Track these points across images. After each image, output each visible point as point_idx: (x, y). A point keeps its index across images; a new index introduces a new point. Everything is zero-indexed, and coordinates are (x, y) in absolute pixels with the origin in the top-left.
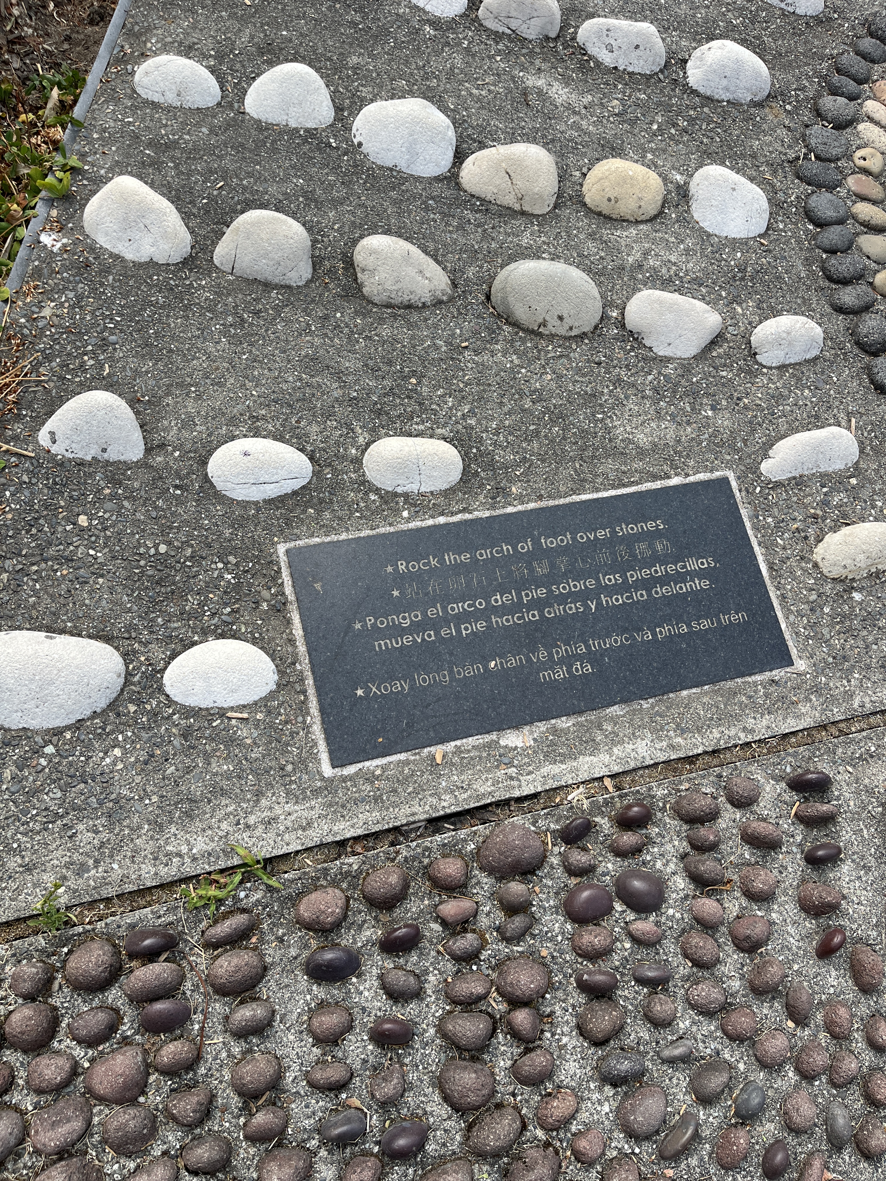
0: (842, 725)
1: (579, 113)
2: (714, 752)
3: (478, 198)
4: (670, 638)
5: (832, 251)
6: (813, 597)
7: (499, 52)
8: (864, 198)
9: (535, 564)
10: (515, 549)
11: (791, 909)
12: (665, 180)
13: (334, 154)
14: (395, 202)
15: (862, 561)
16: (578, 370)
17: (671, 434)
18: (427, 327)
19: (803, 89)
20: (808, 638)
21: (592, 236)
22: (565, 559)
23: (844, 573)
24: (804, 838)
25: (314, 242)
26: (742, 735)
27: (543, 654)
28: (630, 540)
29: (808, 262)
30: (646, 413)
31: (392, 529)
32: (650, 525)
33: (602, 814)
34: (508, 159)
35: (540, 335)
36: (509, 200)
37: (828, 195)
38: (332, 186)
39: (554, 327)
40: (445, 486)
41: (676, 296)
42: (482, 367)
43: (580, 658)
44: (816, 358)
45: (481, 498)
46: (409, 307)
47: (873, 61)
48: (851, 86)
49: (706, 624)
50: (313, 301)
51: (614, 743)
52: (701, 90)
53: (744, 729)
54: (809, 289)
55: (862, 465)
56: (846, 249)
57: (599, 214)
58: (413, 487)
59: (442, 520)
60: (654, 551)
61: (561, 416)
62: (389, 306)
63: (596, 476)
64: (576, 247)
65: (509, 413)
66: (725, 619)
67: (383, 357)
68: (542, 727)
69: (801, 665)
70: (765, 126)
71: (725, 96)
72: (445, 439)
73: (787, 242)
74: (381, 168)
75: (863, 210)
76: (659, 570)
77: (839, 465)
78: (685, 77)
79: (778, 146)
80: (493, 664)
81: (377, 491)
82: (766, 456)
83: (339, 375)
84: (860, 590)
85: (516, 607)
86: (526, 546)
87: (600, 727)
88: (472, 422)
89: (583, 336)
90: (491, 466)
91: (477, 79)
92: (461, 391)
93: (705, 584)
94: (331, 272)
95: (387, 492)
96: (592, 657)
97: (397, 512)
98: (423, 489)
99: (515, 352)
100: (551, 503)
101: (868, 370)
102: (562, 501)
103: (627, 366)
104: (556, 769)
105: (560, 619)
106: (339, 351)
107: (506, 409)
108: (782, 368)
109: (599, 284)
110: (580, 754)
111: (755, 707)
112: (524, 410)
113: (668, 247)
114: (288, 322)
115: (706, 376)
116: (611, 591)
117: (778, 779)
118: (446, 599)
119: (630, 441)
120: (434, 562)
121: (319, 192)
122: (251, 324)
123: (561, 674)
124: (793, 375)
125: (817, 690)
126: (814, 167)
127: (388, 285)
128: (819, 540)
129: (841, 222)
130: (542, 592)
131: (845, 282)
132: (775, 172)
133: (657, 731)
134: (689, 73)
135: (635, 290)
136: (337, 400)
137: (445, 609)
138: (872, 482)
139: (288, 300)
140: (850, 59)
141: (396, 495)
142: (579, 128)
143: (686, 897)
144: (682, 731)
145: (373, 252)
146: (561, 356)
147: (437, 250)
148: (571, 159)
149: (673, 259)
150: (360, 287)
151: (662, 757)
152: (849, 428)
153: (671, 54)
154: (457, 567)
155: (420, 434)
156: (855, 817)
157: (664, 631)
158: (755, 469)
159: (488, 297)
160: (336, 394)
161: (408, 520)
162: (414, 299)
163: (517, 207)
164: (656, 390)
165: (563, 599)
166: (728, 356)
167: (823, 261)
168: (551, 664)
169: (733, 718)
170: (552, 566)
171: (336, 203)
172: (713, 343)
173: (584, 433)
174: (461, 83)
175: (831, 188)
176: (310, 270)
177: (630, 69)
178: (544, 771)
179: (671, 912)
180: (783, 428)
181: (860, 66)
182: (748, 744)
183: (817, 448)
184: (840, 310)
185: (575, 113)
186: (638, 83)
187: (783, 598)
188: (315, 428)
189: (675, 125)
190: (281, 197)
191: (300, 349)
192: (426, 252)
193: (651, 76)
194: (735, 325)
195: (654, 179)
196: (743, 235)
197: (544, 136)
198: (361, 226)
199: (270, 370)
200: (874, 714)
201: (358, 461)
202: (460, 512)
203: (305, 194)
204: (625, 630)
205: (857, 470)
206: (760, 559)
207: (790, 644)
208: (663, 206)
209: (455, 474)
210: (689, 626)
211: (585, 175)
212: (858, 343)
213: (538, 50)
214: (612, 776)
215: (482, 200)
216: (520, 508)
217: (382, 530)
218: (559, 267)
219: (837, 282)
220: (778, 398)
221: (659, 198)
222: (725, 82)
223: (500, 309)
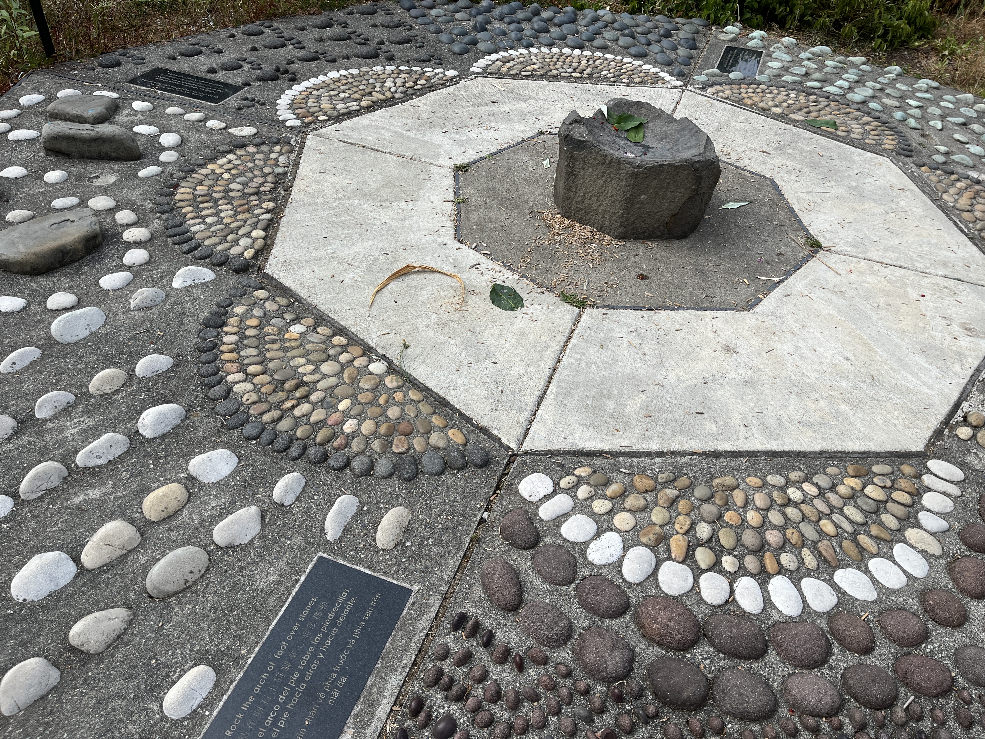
0: (450, 590)
1: (112, 492)
2: (419, 651)
3: (103, 566)
4: (361, 632)
5: (272, 442)
6: (394, 561)
7: (49, 504)
8: (263, 413)
9: (282, 668)
10: (268, 672)
11: (497, 668)
12: (178, 481)
13: (16, 616)
14: (66, 606)
15: (396, 531)
16: (220, 582)
17: (283, 565)
18: (136, 636)
19: (197, 397)
20: (407, 576)
21: (170, 530)
22: (292, 652)
23: (395, 541)
24: (477, 641)
25: (46, 658)
26: (422, 634)
27: (322, 695)
28: (309, 617)
29: (267, 454)
30: (264, 568)
31: (208, 725)
32: (311, 604)
33: (405, 721)
34: (101, 539)
35: (190, 587)
36: (118, 553)
37: (249, 425)
38: (29, 629)
39: (191, 578)
40: (212, 684)
41: (230, 518)
42: (178, 625)
43: (338, 679)
44: (306, 483)
45: (233, 670)
46: (119, 637)
47: (214, 361)
48: (215, 378)
49: (368, 613)
50: (72, 681)
51: (382, 693)
52: (157, 435)
53: (421, 631)
54: (277, 463)
55: (362, 500)
56: (276, 436)
57: (164, 519)
58: (199, 700)
59: (225, 697)
60: (322, 611)
61: (232, 605)
62: (109, 646)
63: (270, 610)
64: (168, 541)
65: (209, 628)
66: (373, 604)
67: (129, 668)
68: (351, 720)
69: (415, 588)
70: (197, 424)
71: (169, 428)
72: (192, 667)
73: (251, 455)
74: (44, 599)
75: (267, 417)
76: (331, 615)
77: (354, 509)
78: (144, 437)
79: (210, 426)
80: (307, 722)
81: (185, 719)
82: (326, 534)
83: (117, 696)
84: (407, 540)
85: (293, 691)
86: (271, 666)
87: (372, 694)
88: (197, 648)
89: (208, 569)
90: (223, 654)
91: (50, 523)
92: (178, 643)
93: (353, 600)
94: (68, 661)
95: (190, 714)
96: (341, 674)
97: (203, 716)
98: (204, 696)
99: (186, 604)
100: (264, 640)
101: (328, 468)
102: (267, 634)
103: (238, 560)
104: (372, 728)
105: (314, 675)
106: (107, 687)
107: (206, 628)
108: (298, 498)
109: (193, 544)
110: (375, 711)
111: (416, 620)
112: (214, 620)
113: (207, 503)
114: (69, 701)
115: (273, 531)
116: (322, 643)
117: (448, 634)
118: (261, 723)
119: (270, 584)
120: (240, 716)
121: (25, 637)
122: (53, 720)
123: (336, 693)
124: (305, 497)
125: (429, 589)
126: (232, 421)
127: (101, 639)
128: (375, 541)
129: (263, 429)
130: (296, 674)
131: (288, 448)
132: (219, 436)
133: (392, 669)
134: (144, 434)
135: (211, 531)
136: (127, 705)
137: (264, 727)
138: (371, 502)
139: (60, 692)
140: (204, 369)
141: (195, 711)
142: (119, 498)
143: (461, 709)
144: (400, 659)
145: (79, 634)
146: (207, 585)
147: (106, 604)
148: (129, 512)
149: (213, 505)
150: (88, 653)
151: (404, 676)
152: (344, 494)
153: (128, 435)
154: (252, 707)
155: (179, 678)
156: (484, 614)
157: (357, 633)
158: (327, 542)
159: (151, 597)
160: (124, 704)
161: (211, 714)
162: (118, 632)
163: (125, 552)
164: (259, 556)
165: (307, 667)
166: (273, 515)
167: (271, 449)
168: (329, 695)
169: (412, 633)
170: (290, 661)
171: (38, 633)
172: (263, 517)
173: (248, 601)
174: (44, 532)
175: (247, 421)
176: (57, 671)
177: (116, 456)
178: (368, 734)
179: (462, 721)
180: (321, 518)
181: (210, 368)
182: (427, 635)
183: (340, 512)
184: (296, 459)
185: (110, 494)
186: (126, 457)
187: (385, 573)
188: (130, 727)
189: (160, 458)
190: (9, 657)
191: (88, 705)
192: (103, 609)
193: (129, 450)
194: (264, 502)
195: (174, 486)
196: (232, 469)
197: (106, 516)
198: (61, 630)
199: (83, 728)
200: (456, 574)
201: (164, 718)
202: (229, 686)
203: (19, 645)
204: (342, 650)
205: (362, 504)
206: (362, 569)
207: (404, 585)
208: (188, 491)
209: (212, 675)
210: (363, 621)
211: (142, 512)
212: (315, 463)
213: (65, 487)
214: (395, 704)
215: (106, 565)
216: (253, 656)
217: (204, 731)
218: (170, 556)
219: (285, 450)
220: (308, 510)
221: (184, 490)
222: (163, 425)
223: (161, 596)
